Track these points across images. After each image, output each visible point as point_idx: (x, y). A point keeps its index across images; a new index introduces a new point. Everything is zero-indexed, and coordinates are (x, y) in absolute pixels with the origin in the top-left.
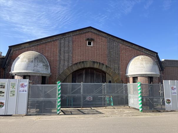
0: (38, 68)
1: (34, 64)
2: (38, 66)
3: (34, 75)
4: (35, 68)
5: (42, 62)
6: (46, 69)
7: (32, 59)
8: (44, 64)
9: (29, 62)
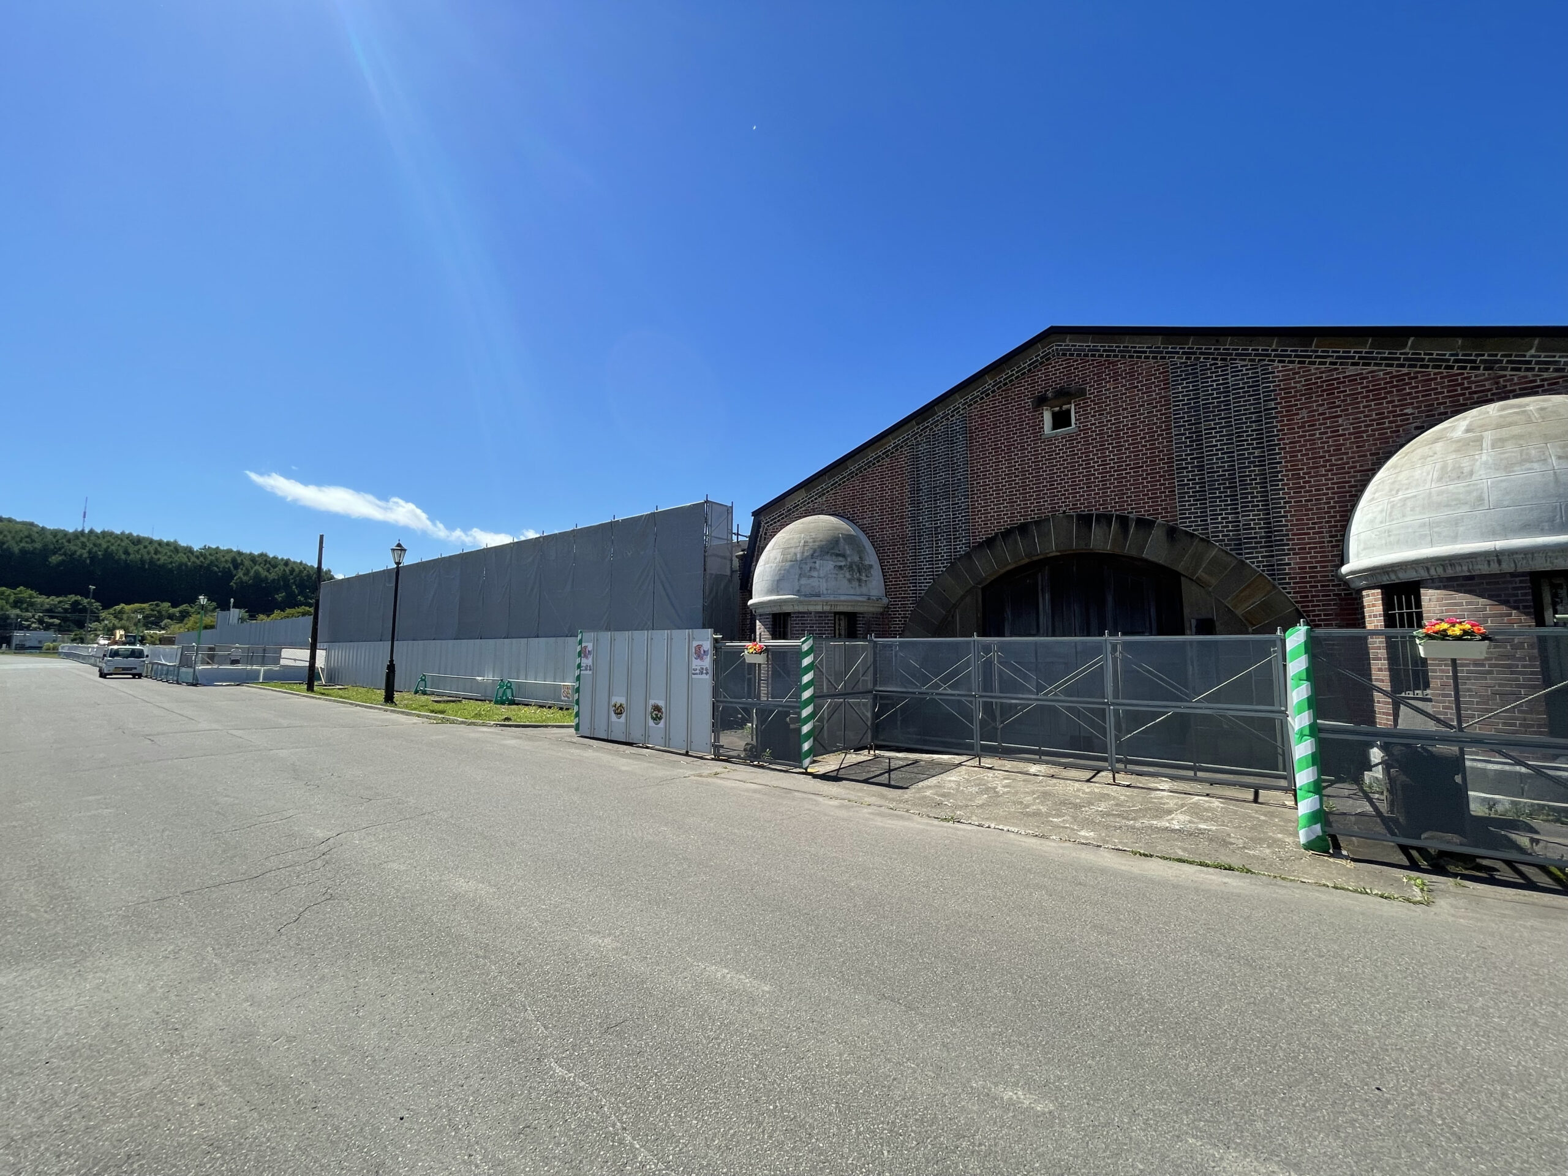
0: (814, 582)
1: (801, 568)
2: (815, 574)
3: (801, 609)
4: (804, 581)
5: (832, 554)
6: (850, 581)
7: (793, 550)
8: (843, 564)
9: (782, 562)
